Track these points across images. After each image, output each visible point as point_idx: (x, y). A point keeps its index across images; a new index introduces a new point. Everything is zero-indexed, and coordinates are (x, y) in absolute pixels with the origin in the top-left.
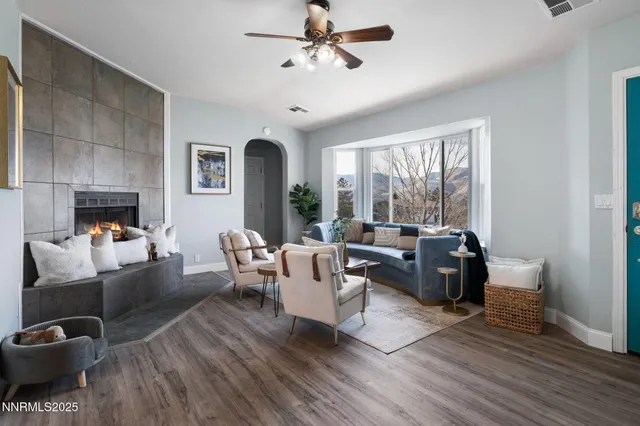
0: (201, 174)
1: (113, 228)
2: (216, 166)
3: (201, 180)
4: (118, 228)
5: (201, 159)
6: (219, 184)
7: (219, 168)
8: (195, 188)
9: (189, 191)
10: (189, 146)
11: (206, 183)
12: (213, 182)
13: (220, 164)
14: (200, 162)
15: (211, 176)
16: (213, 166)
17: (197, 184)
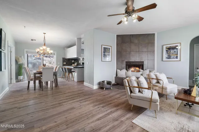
0: (167, 55)
1: (137, 69)
2: (173, 51)
3: (167, 57)
4: (138, 69)
5: (167, 50)
6: (175, 57)
7: (175, 52)
8: (164, 59)
9: (162, 60)
10: (163, 46)
11: (169, 57)
12: (172, 56)
13: (175, 50)
14: (167, 51)
15: (171, 55)
16: (172, 51)
17: (165, 58)
